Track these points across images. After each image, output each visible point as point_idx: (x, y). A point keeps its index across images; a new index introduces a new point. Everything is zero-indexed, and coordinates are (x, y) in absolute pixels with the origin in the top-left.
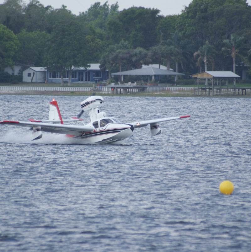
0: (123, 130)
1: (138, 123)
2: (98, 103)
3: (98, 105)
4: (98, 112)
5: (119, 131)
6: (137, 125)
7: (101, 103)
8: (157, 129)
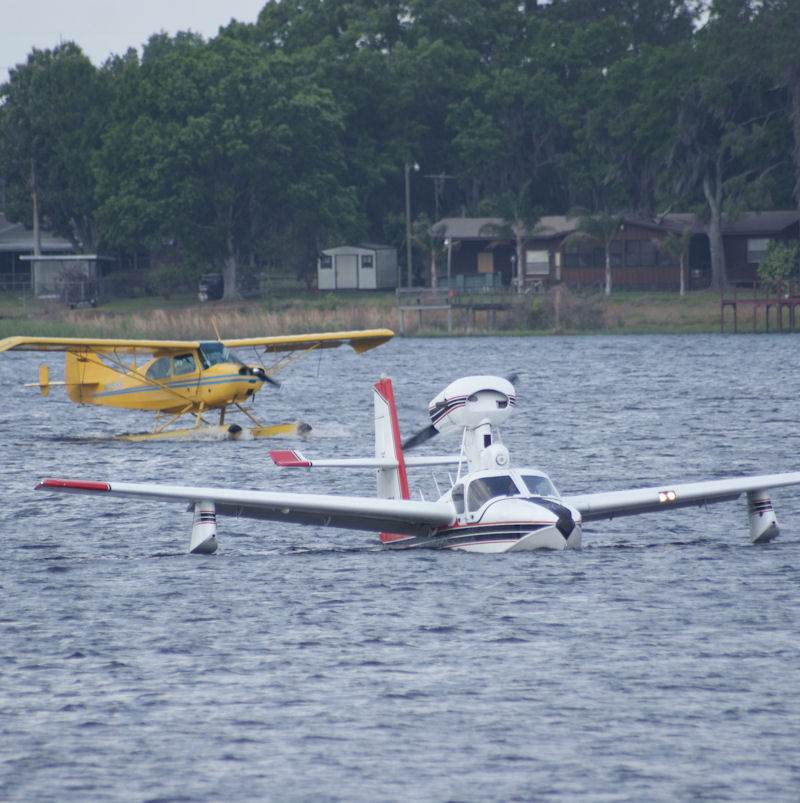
0: (533, 533)
1: (666, 493)
2: (488, 405)
3: (487, 415)
4: (488, 441)
5: (519, 536)
6: (663, 498)
7: (502, 404)
8: (761, 514)
